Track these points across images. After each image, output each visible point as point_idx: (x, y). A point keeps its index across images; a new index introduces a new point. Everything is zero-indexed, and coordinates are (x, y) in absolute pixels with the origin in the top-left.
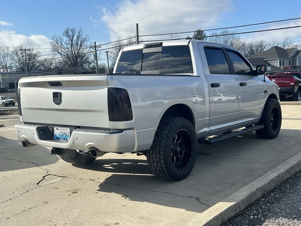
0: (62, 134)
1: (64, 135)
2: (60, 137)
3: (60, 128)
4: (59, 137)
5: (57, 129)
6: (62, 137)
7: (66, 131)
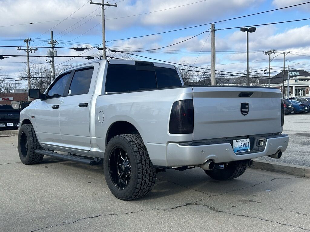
0: (242, 145)
1: (244, 146)
2: (241, 149)
3: (239, 140)
4: (239, 149)
5: (237, 141)
6: (242, 149)
7: (246, 142)
